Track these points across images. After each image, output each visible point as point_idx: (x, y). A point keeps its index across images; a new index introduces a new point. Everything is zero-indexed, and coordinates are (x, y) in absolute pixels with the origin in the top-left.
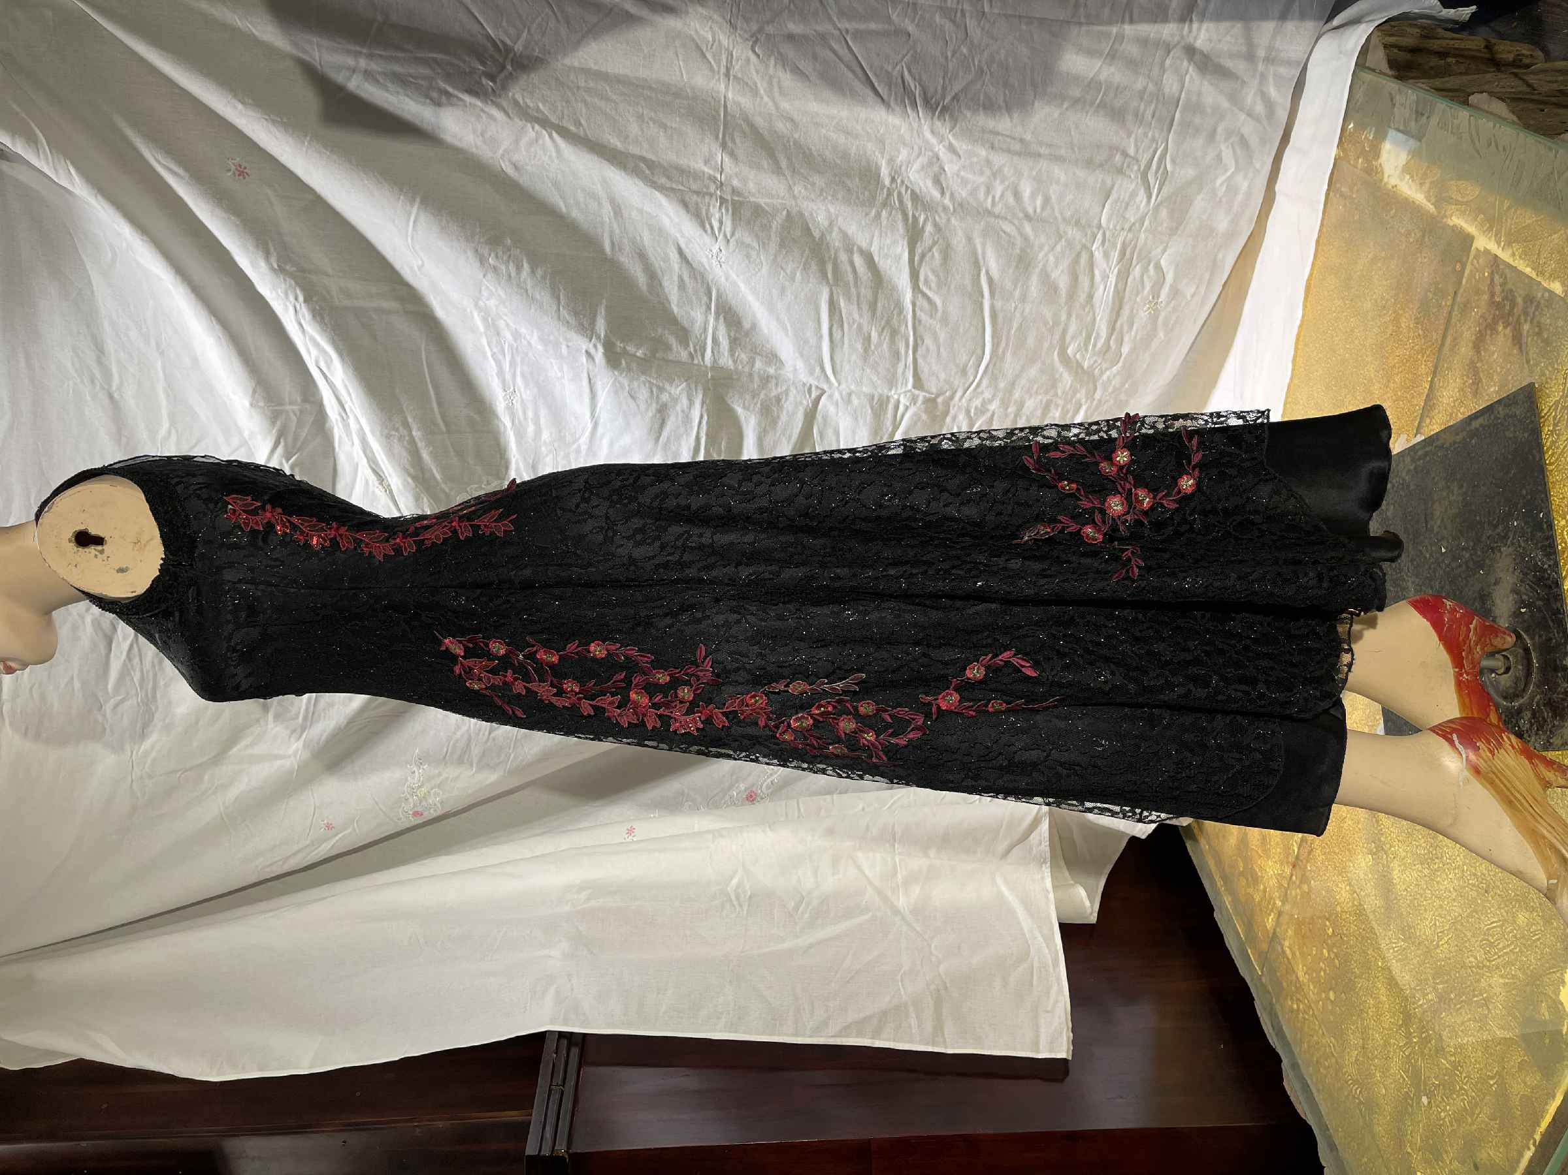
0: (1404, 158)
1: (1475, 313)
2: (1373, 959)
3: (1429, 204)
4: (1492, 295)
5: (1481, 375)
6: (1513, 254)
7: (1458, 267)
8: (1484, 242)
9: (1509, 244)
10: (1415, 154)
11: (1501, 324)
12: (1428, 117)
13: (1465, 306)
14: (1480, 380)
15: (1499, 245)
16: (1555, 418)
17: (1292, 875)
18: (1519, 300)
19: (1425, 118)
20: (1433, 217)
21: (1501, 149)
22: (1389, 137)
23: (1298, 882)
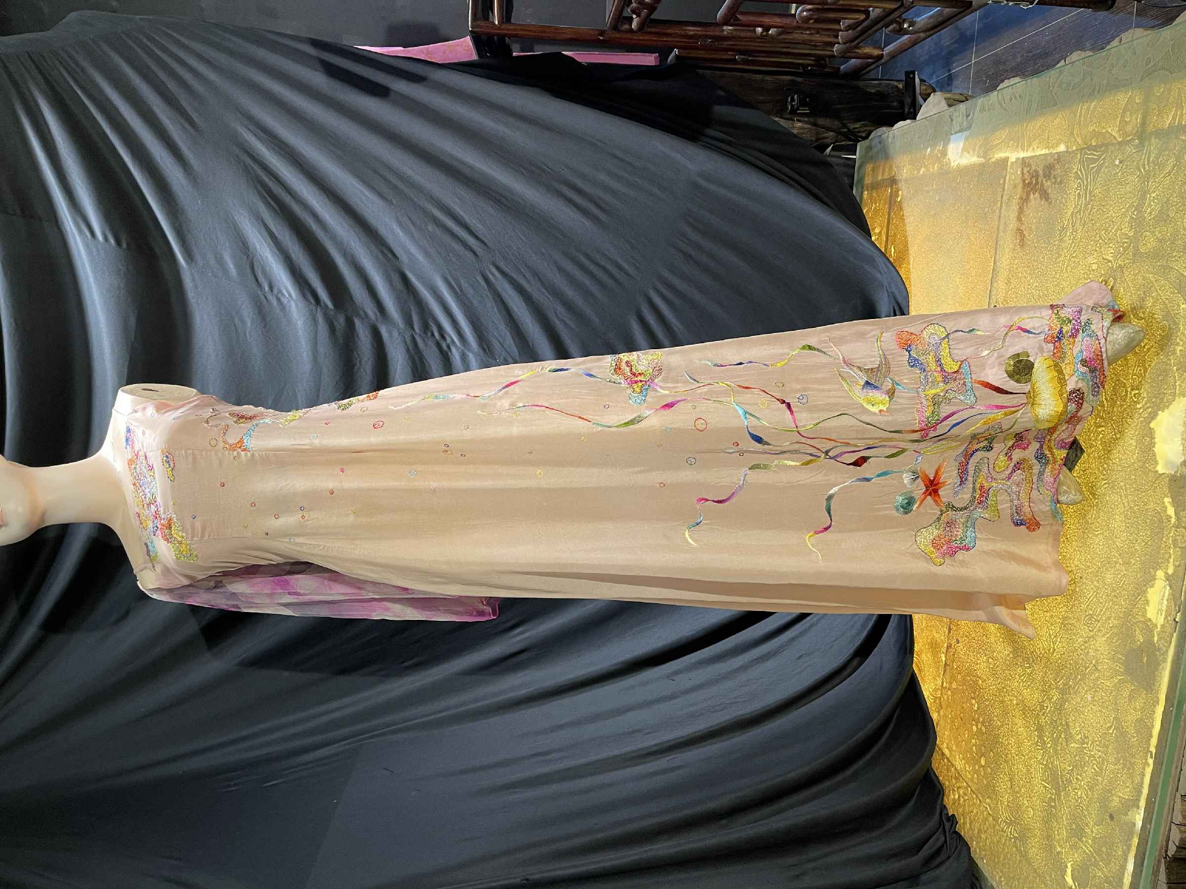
0: (961, 144)
1: (1015, 201)
2: (1009, 703)
3: (979, 159)
4: (1024, 181)
5: (1025, 233)
6: (1034, 148)
7: (1001, 182)
8: (1014, 156)
9: (1029, 145)
10: (967, 139)
11: (1032, 194)
12: (973, 113)
13: (1009, 199)
14: (1024, 235)
15: (1023, 150)
16: (1072, 224)
17: (943, 683)
18: (1041, 172)
19: (971, 114)
20: (983, 165)
21: (1017, 96)
22: (951, 142)
23: (948, 687)
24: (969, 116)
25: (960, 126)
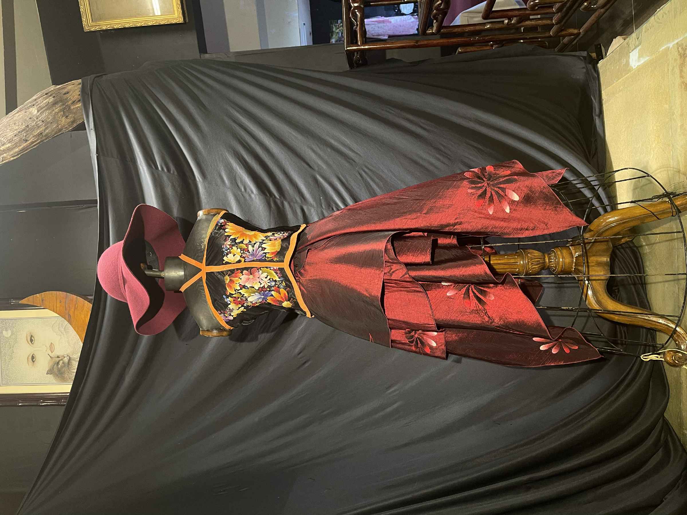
24: (639, 37)
25: (634, 45)
